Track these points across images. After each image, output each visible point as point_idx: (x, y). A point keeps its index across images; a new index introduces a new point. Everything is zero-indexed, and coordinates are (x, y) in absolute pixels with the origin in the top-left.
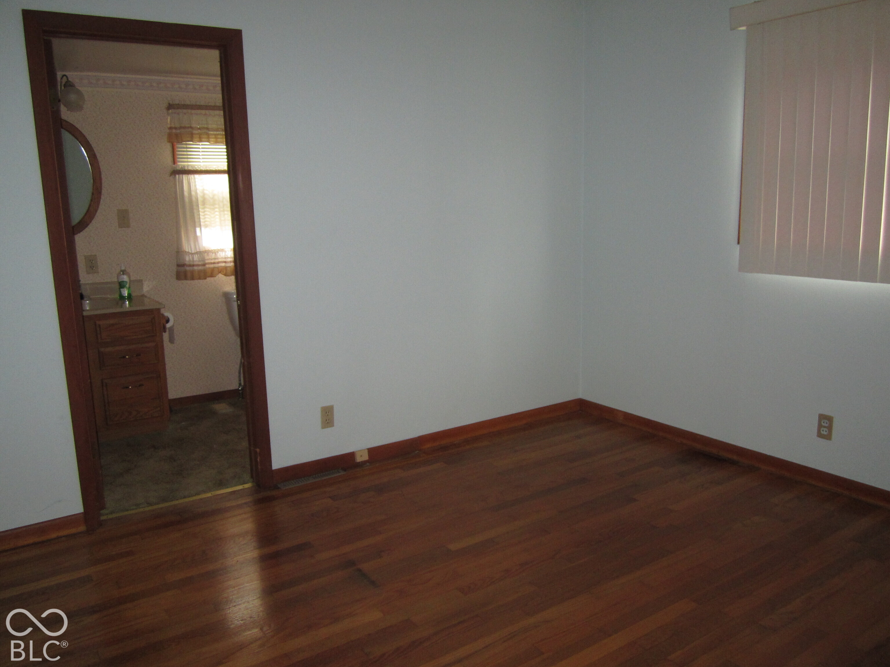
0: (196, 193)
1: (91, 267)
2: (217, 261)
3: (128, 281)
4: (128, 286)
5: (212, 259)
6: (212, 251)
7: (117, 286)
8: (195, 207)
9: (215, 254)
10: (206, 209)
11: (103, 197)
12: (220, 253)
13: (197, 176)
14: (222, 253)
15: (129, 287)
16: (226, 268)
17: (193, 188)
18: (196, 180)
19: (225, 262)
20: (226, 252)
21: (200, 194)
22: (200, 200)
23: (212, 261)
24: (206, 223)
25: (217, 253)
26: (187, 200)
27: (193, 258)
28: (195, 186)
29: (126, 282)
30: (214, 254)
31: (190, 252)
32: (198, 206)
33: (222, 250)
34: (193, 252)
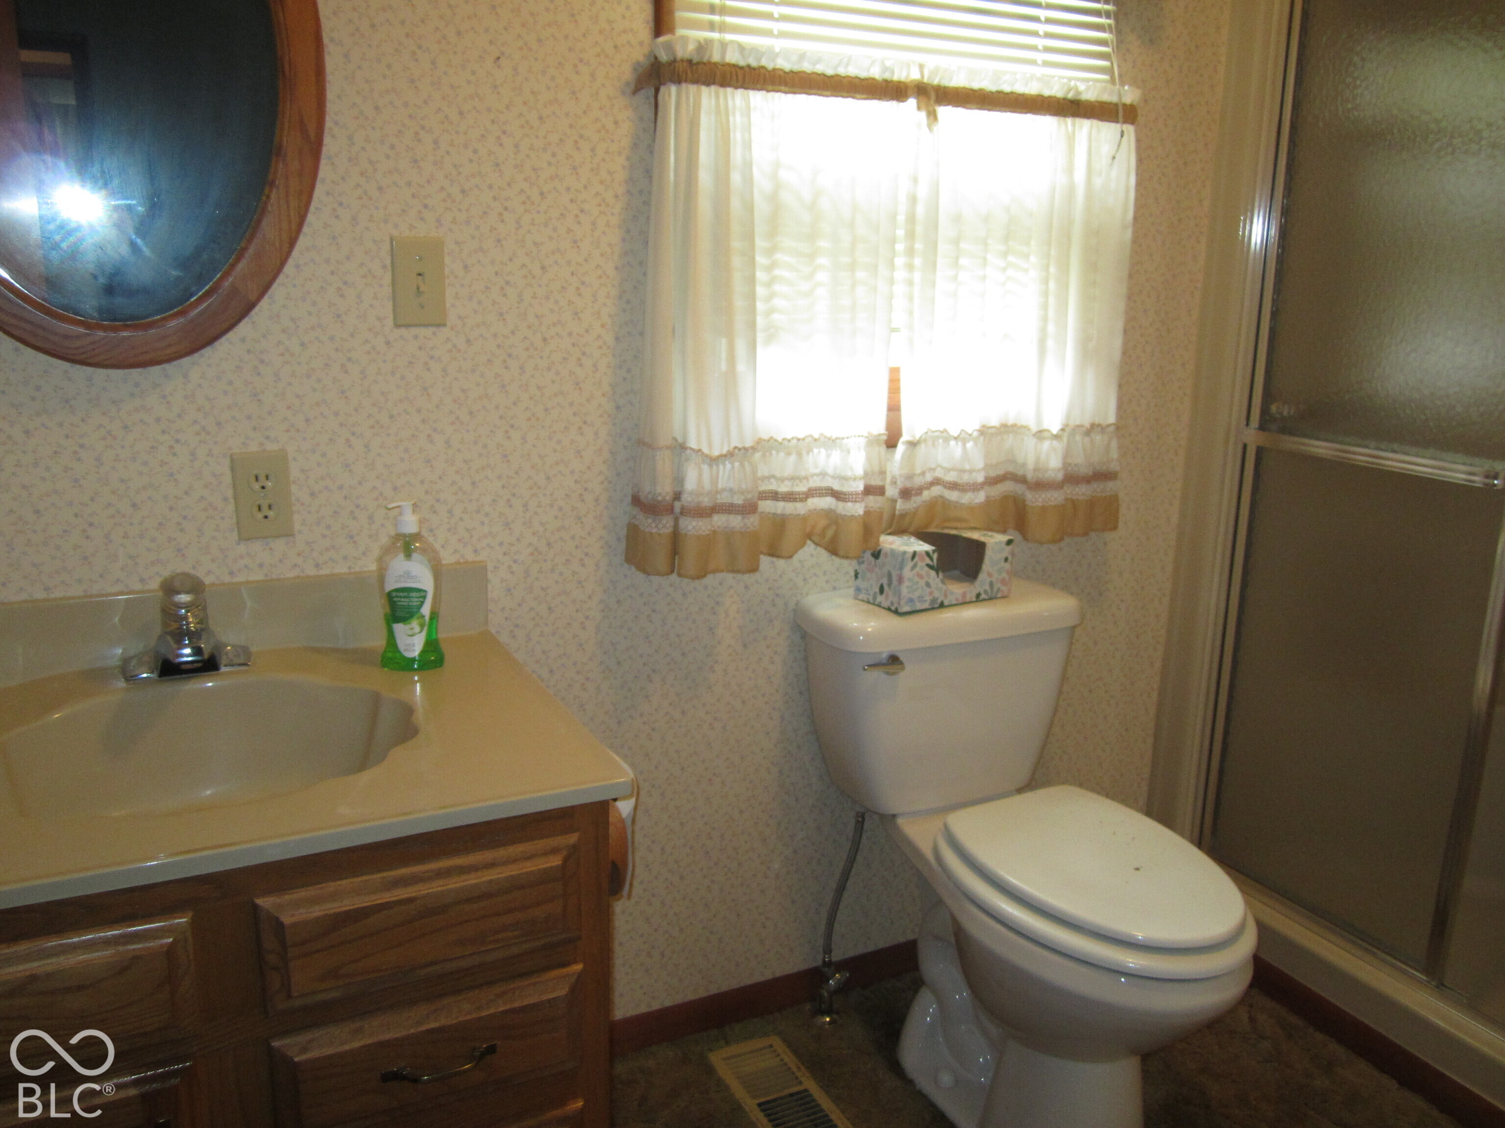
0: (749, 180)
1: (259, 508)
2: (802, 488)
3: (426, 582)
4: (426, 610)
5: (782, 480)
6: (786, 443)
7: (378, 609)
8: (736, 244)
9: (799, 455)
10: (778, 256)
11: (324, 170)
12: (816, 450)
13: (757, 98)
14: (828, 456)
15: (434, 615)
16: (833, 519)
17: (737, 155)
18: (755, 116)
19: (837, 495)
20: (849, 452)
21: (762, 183)
22: (761, 207)
23: (784, 488)
24: (776, 316)
25: (808, 453)
26: (704, 206)
27: (714, 480)
28: (748, 145)
29: (422, 593)
30: (793, 458)
31: (706, 450)
32: (749, 237)
33: (831, 443)
34: (716, 453)
